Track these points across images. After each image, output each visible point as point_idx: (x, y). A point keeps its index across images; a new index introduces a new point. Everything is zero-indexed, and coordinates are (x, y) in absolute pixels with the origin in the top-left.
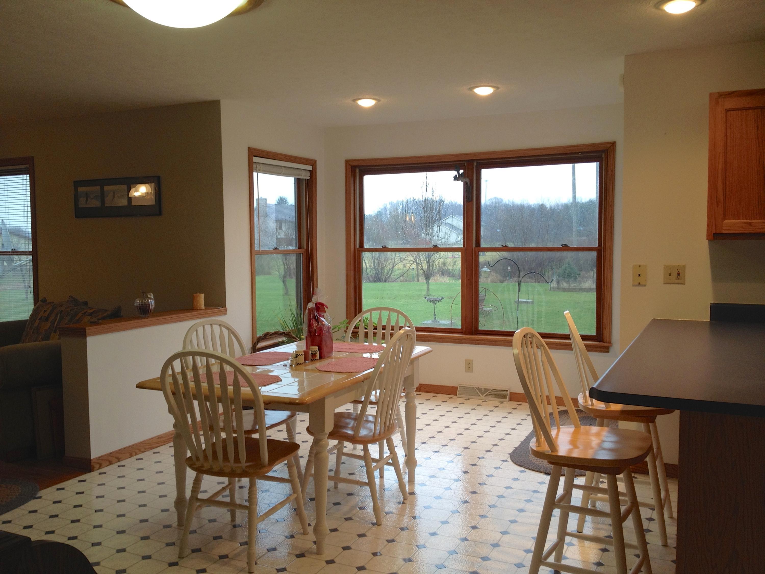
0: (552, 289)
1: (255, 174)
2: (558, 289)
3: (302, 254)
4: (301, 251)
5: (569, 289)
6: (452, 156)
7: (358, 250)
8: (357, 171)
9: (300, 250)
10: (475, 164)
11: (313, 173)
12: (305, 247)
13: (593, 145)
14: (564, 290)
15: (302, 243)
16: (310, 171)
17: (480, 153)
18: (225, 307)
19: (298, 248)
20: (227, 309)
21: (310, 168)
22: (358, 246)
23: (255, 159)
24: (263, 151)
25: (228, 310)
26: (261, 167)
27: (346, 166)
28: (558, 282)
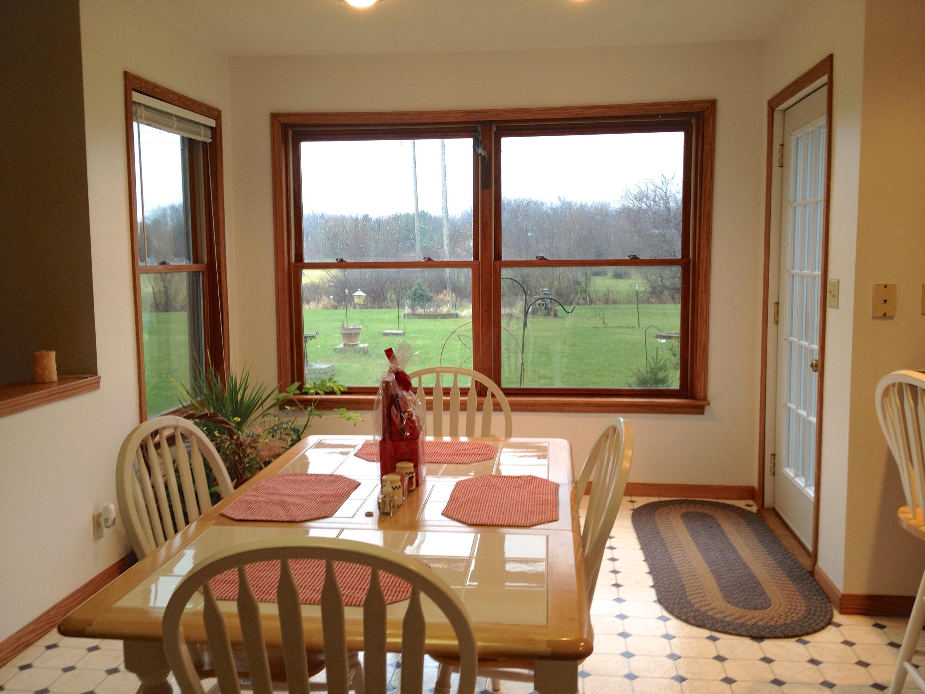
0: (406, 316)
1: (135, 124)
2: (414, 315)
3: (201, 274)
4: (196, 267)
5: (424, 315)
6: (461, 113)
7: (294, 266)
8: (290, 133)
9: (196, 265)
10: (494, 129)
11: (216, 132)
12: (205, 260)
13: (683, 104)
14: (420, 316)
15: (199, 254)
16: (211, 128)
17: (506, 111)
18: (96, 373)
19: (194, 263)
20: (100, 378)
21: (212, 123)
22: (293, 260)
23: (137, 97)
24: (147, 82)
25: (101, 380)
26: (142, 112)
27: (272, 125)
28: (412, 307)
